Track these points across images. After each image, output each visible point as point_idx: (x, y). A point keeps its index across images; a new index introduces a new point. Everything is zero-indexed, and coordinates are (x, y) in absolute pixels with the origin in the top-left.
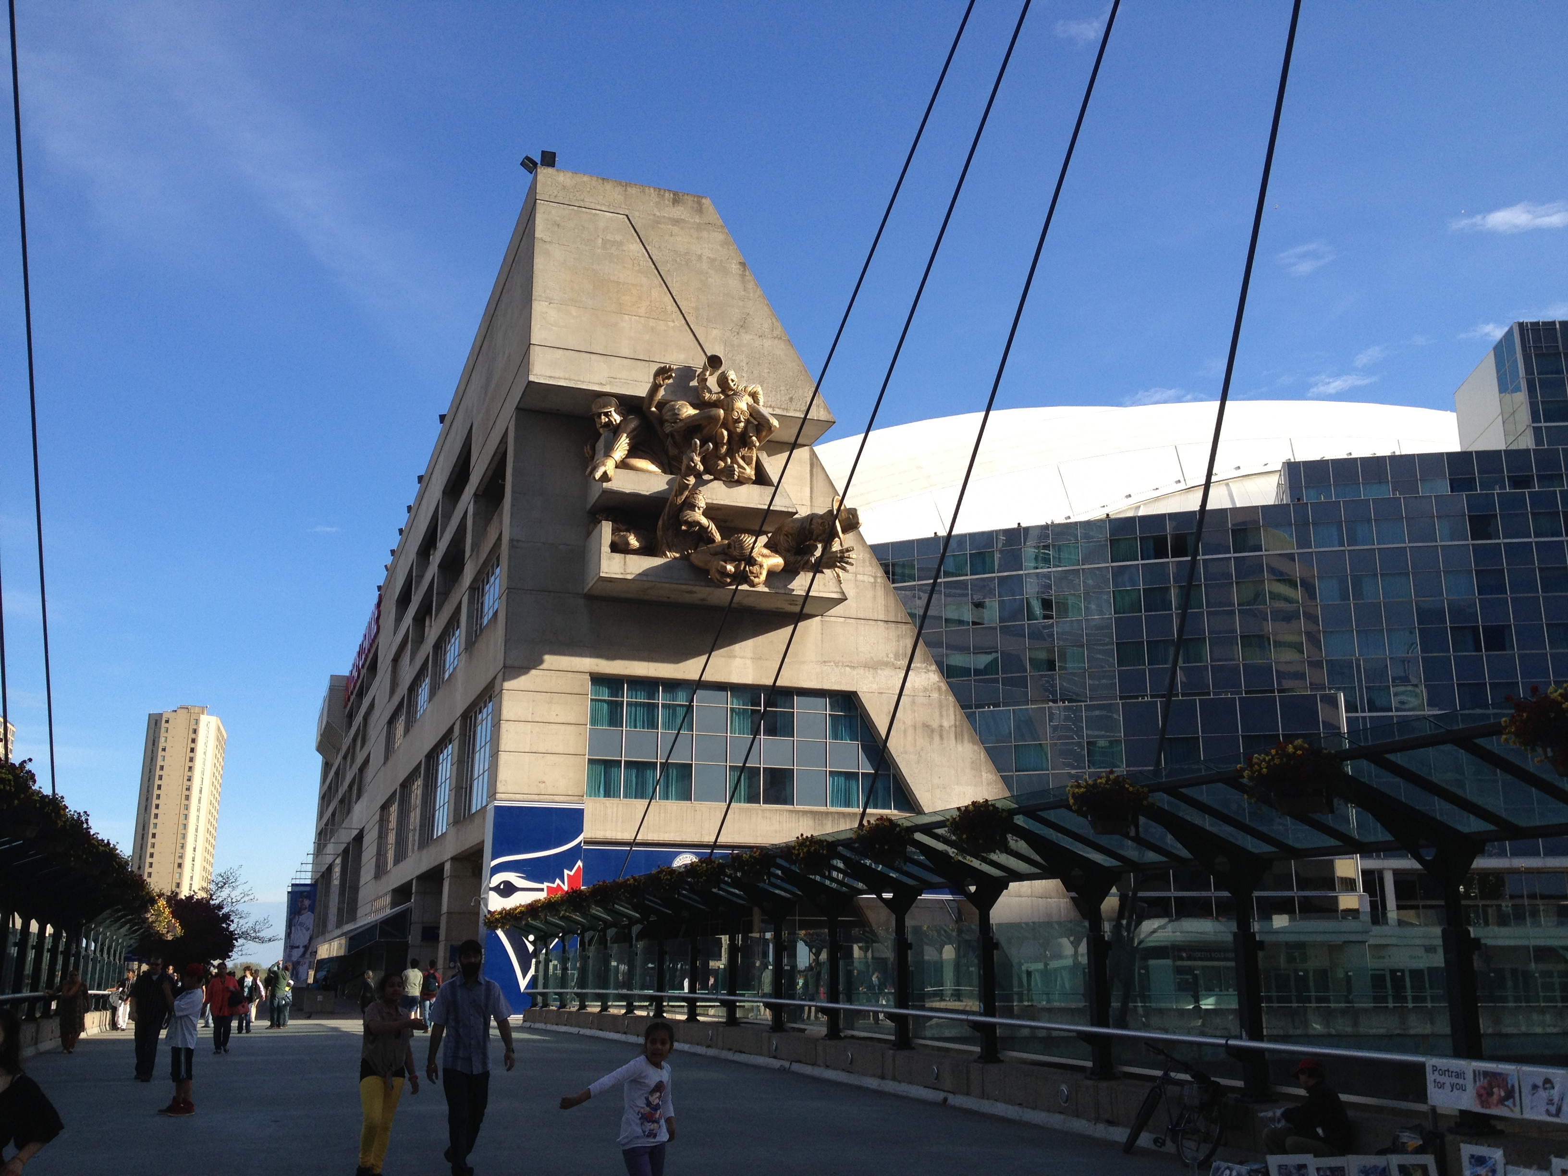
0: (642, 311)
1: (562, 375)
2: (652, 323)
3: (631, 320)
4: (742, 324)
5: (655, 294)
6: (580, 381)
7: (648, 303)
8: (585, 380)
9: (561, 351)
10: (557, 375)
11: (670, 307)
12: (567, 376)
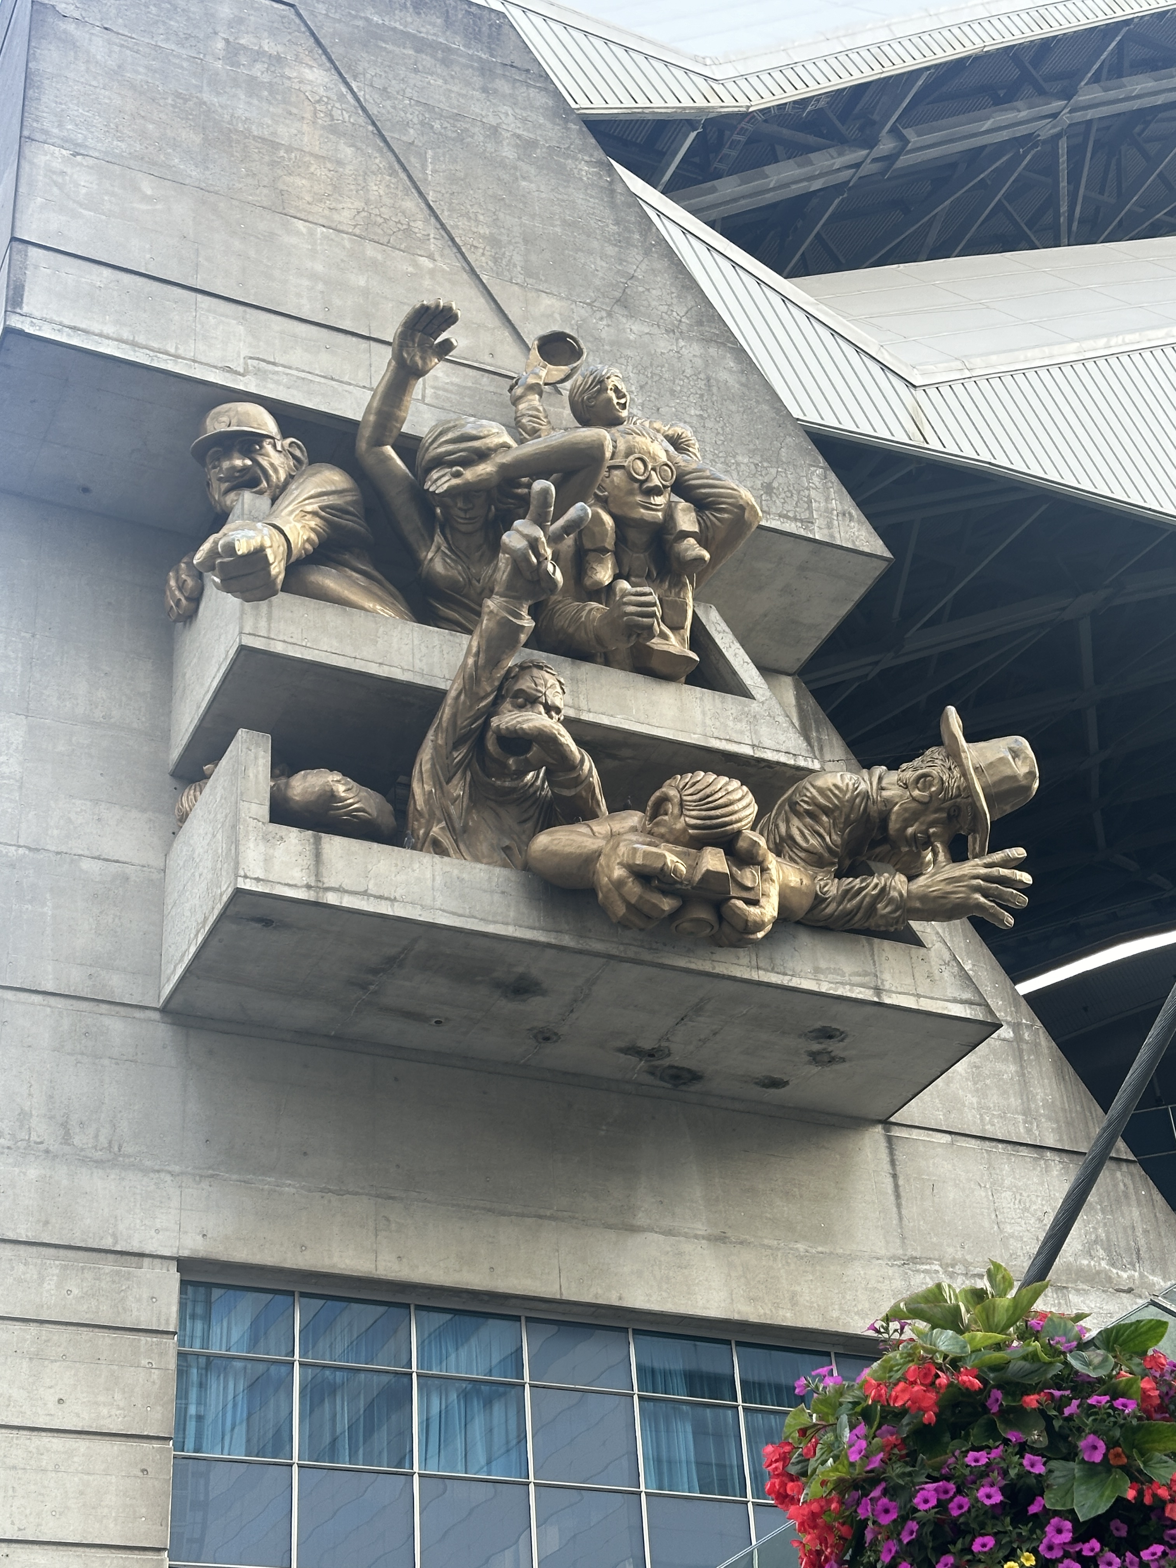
0: (344, 217)
1: (109, 330)
2: (371, 251)
3: (311, 233)
4: (617, 294)
5: (377, 188)
6: (167, 353)
7: (360, 205)
8: (181, 352)
9: (106, 272)
10: (96, 327)
11: (419, 224)
12: (126, 334)
